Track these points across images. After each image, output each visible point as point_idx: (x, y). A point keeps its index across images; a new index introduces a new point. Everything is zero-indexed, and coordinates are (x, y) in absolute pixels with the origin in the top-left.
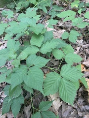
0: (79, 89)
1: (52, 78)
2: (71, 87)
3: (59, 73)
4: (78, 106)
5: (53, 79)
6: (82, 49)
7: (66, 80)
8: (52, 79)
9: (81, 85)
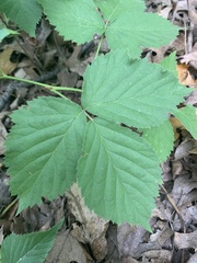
0: (173, 152)
1: (44, 125)
2: (136, 155)
3: (76, 97)
4: (174, 211)
5: (48, 130)
6: (176, 15)
7: (110, 124)
8: (42, 132)
9: (181, 135)
